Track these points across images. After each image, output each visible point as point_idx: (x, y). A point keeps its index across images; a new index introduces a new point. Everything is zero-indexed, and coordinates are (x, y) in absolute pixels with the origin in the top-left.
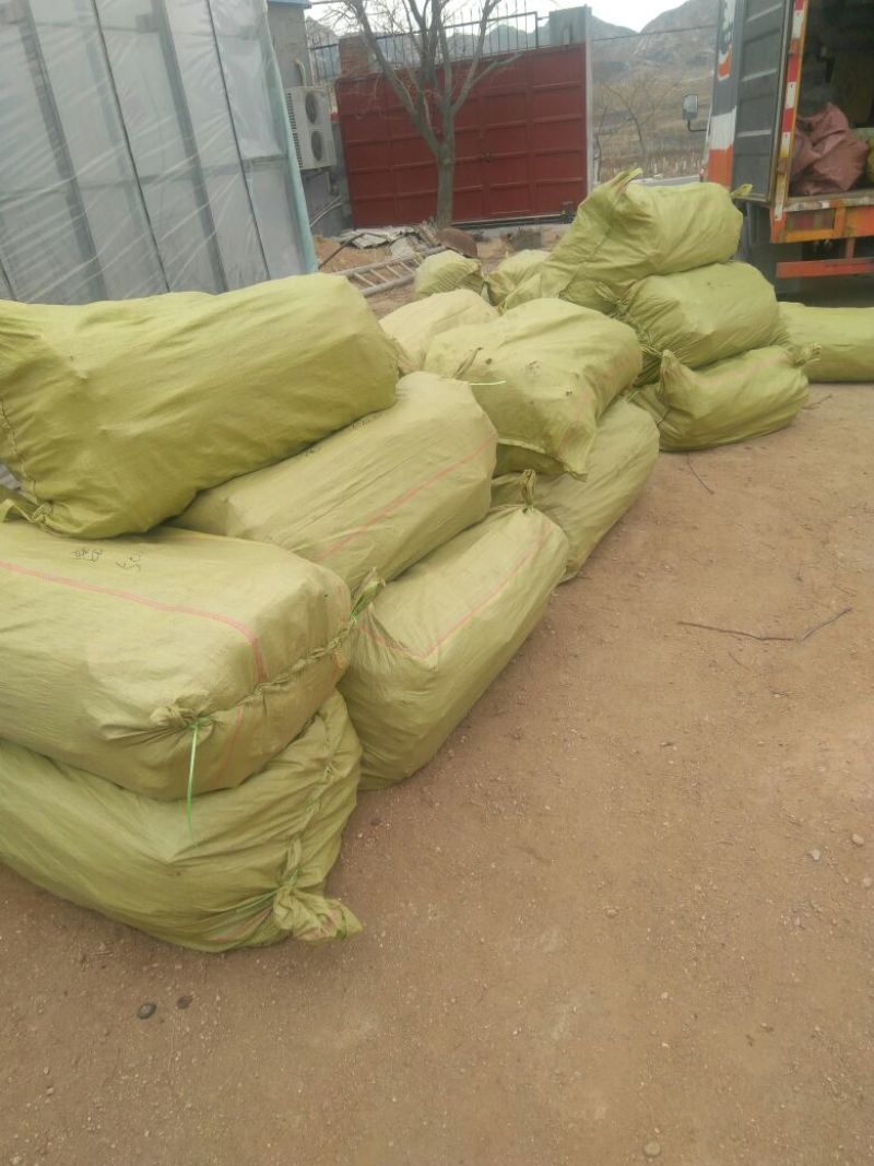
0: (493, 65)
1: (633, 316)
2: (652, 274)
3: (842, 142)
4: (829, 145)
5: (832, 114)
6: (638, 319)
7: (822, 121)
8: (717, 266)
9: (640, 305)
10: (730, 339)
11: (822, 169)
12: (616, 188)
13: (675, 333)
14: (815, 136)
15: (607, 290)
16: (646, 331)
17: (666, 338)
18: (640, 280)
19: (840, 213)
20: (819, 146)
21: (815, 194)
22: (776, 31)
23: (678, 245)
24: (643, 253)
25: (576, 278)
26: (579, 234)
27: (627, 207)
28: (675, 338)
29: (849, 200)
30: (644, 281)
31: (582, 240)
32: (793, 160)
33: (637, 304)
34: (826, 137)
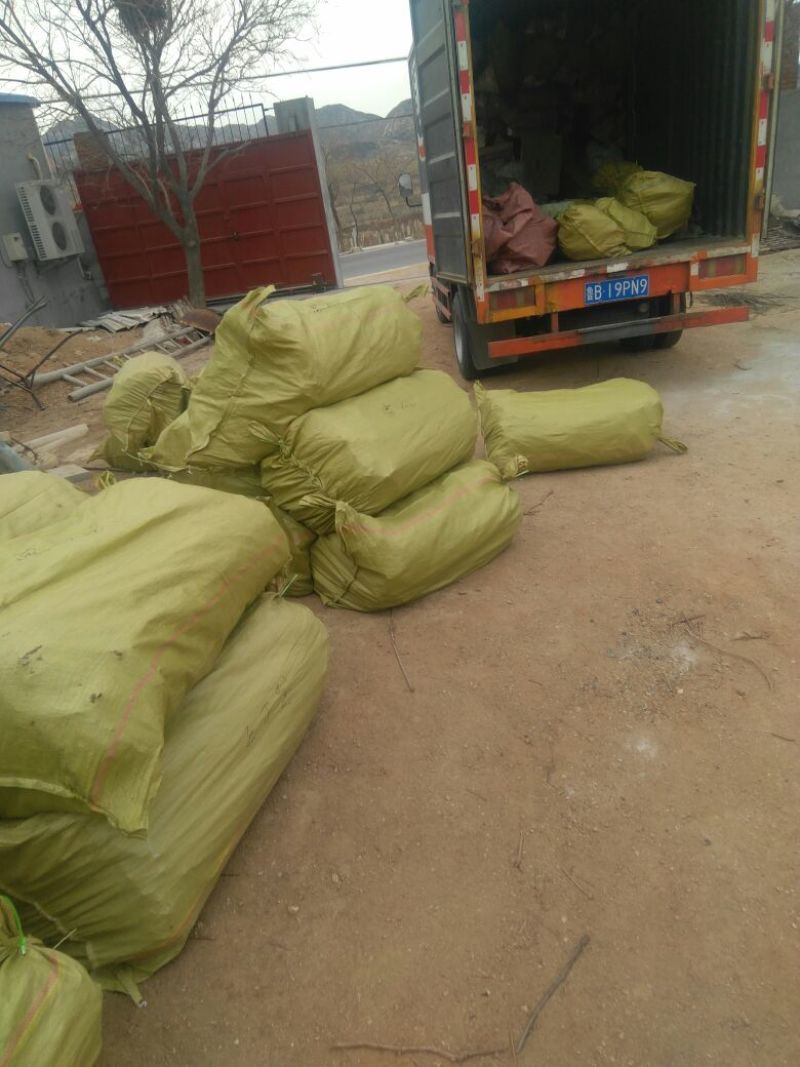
0: (224, 153)
1: (298, 458)
2: (312, 408)
3: (531, 219)
4: (519, 223)
5: (516, 193)
6: (305, 461)
7: (509, 200)
8: (400, 382)
9: (304, 446)
10: (421, 470)
11: (516, 247)
12: (249, 310)
13: (349, 478)
14: (504, 216)
15: (263, 429)
16: (316, 475)
17: (339, 484)
18: (299, 416)
19: (540, 290)
20: (510, 225)
21: (513, 272)
22: (449, 115)
23: (341, 369)
24: (296, 386)
25: (226, 415)
26: (220, 364)
27: (263, 333)
28: (350, 483)
29: (547, 277)
30: (304, 417)
31: (224, 371)
32: (486, 239)
33: (300, 445)
34: (516, 215)
